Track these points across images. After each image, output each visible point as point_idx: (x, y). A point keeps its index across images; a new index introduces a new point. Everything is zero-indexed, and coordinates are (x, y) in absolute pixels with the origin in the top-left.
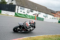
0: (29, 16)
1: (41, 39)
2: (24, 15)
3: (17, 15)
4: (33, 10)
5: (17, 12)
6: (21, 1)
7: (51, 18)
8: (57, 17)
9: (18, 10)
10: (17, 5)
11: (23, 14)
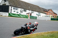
0: (23, 15)
1: (34, 36)
2: (18, 15)
3: (11, 15)
4: (26, 9)
5: (11, 12)
6: (13, 2)
7: (44, 16)
8: (49, 15)
9: (11, 10)
10: (10, 6)
11: (17, 13)
